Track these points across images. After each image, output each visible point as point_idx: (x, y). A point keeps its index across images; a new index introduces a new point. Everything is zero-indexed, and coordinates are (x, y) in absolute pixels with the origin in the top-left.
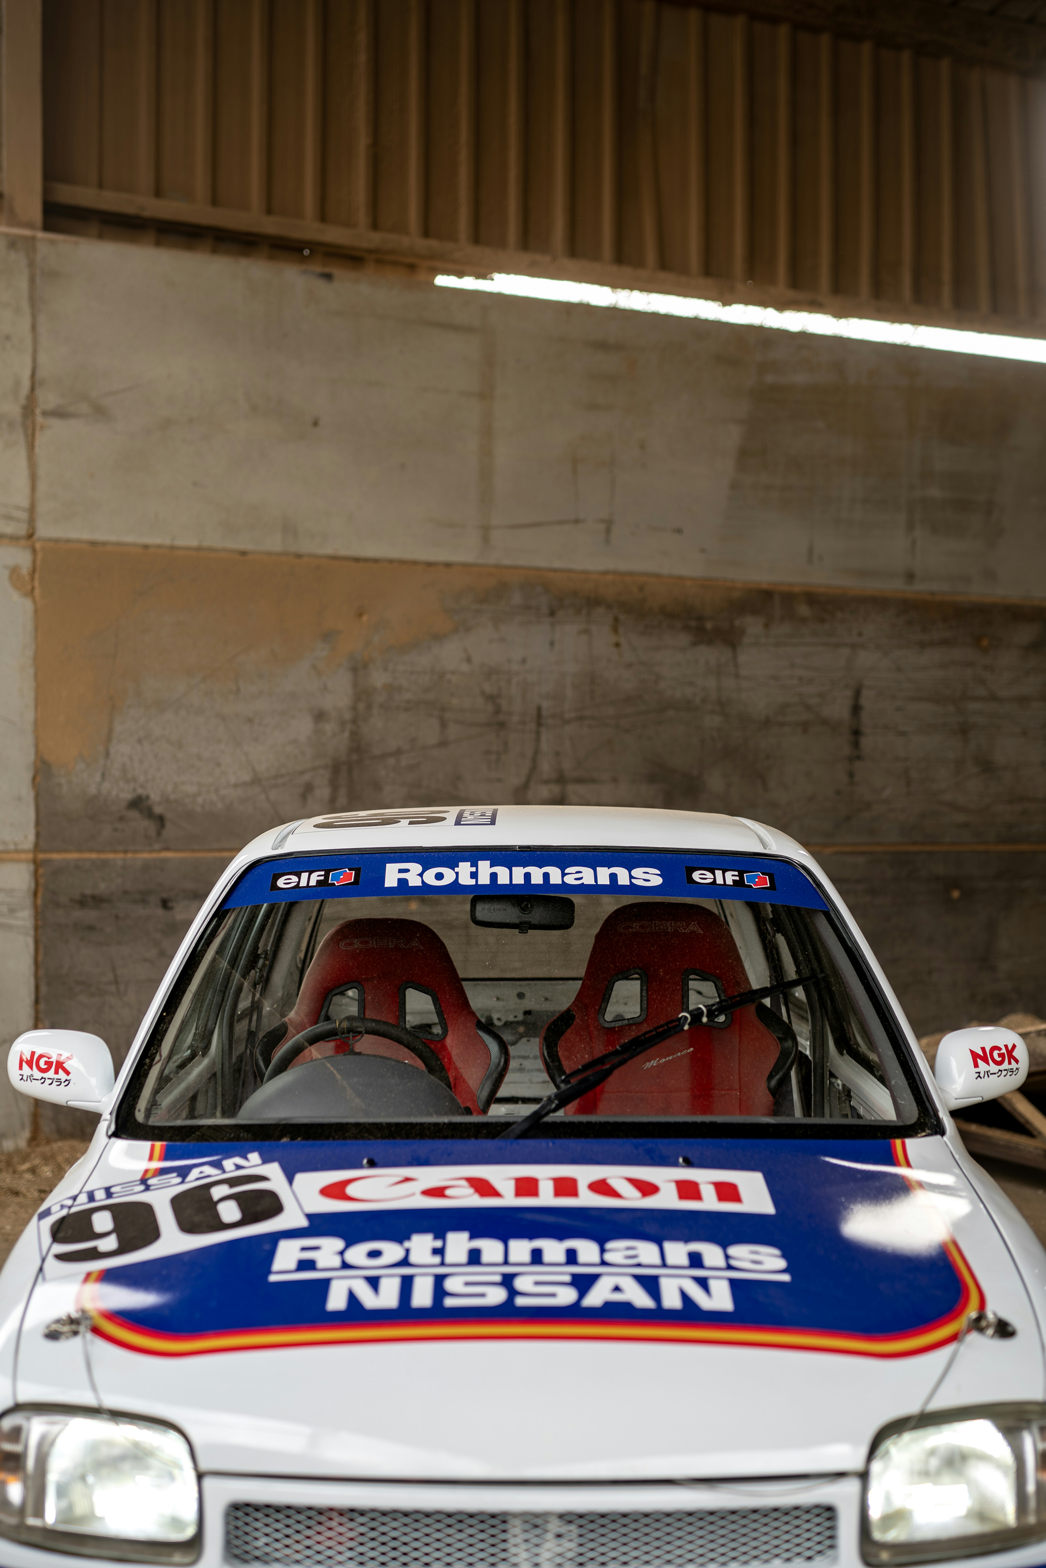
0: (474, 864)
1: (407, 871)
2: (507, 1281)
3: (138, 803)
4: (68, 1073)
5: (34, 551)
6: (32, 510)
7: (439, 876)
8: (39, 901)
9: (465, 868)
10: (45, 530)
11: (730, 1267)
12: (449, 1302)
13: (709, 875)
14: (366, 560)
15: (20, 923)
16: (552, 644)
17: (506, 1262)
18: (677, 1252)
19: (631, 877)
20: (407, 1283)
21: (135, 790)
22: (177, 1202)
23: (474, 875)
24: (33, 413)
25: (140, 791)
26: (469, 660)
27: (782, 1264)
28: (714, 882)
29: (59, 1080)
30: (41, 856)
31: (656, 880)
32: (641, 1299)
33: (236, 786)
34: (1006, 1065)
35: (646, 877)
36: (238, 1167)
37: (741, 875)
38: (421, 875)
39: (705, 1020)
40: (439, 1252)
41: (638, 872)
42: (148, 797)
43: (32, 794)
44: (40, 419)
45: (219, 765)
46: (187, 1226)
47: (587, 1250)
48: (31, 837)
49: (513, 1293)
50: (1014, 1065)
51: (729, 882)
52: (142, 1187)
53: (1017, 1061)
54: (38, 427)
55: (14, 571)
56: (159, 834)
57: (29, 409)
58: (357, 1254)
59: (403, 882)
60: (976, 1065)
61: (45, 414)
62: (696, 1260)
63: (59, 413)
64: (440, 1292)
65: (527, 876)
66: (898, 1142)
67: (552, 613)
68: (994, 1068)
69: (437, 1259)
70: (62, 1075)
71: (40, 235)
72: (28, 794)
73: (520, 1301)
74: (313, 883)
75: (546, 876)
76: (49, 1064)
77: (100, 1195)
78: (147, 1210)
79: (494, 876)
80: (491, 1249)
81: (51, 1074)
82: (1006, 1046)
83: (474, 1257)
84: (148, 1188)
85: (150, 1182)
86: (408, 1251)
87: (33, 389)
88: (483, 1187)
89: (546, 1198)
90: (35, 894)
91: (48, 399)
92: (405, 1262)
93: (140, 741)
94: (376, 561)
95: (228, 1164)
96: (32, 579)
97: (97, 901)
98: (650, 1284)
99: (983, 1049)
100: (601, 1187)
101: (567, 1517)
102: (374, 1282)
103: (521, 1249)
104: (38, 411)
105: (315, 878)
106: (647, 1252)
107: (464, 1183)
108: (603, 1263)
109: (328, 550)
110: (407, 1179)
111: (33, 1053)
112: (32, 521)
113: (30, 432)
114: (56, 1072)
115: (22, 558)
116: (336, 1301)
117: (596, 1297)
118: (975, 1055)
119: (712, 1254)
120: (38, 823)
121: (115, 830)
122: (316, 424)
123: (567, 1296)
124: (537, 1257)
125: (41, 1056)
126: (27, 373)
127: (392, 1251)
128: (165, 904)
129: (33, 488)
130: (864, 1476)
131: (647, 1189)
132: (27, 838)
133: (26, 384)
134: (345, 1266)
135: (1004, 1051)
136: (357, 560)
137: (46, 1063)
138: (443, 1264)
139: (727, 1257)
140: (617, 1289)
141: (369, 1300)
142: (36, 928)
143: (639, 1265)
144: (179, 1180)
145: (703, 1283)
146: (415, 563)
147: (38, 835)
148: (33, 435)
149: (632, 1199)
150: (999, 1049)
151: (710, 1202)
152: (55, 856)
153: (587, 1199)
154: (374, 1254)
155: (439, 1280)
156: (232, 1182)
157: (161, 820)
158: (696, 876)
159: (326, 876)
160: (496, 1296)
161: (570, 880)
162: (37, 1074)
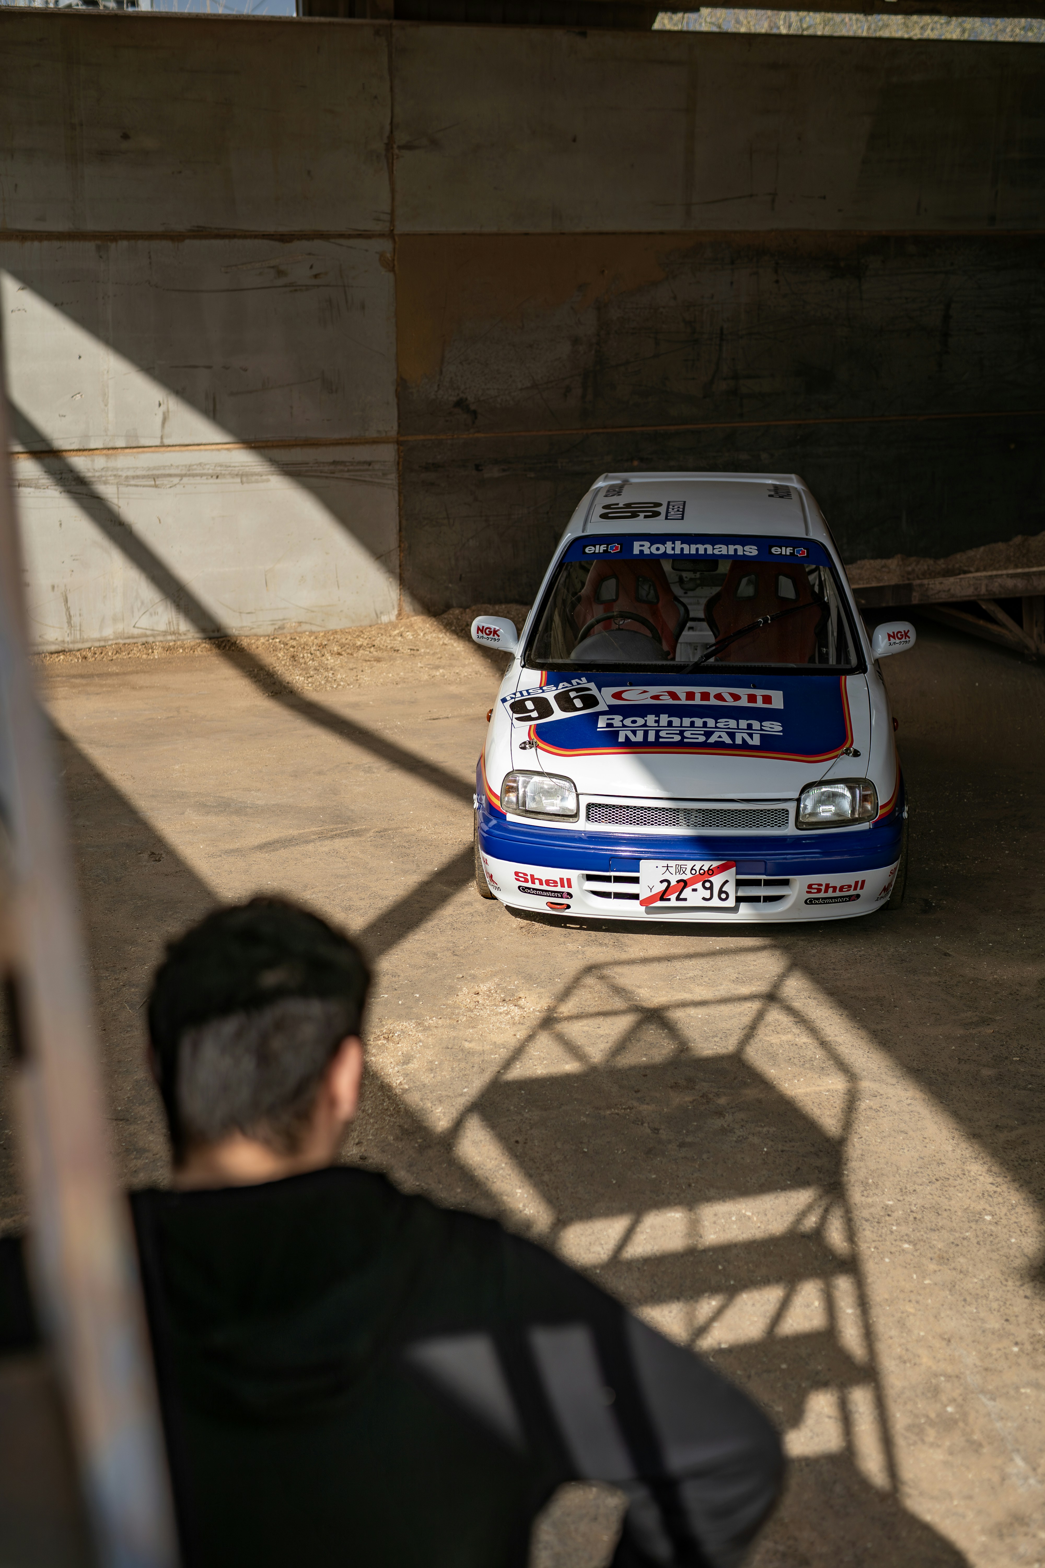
0: (674, 543)
1: (643, 546)
2: (681, 733)
3: (460, 403)
4: (499, 636)
5: (394, 242)
6: (392, 213)
7: (658, 549)
8: (401, 468)
9: (669, 544)
10: (401, 228)
11: (762, 730)
12: (661, 740)
13: (779, 550)
14: (607, 233)
15: (390, 482)
16: (732, 283)
17: (681, 726)
18: (743, 724)
19: (744, 551)
20: (646, 733)
21: (458, 395)
22: (556, 697)
23: (673, 549)
24: (392, 148)
25: (461, 395)
26: (675, 298)
27: (781, 729)
28: (781, 554)
29: (495, 639)
30: (401, 439)
31: (755, 553)
32: (728, 741)
33: (521, 389)
34: (903, 639)
35: (751, 550)
36: (578, 684)
37: (794, 550)
38: (650, 548)
39: (769, 622)
40: (657, 722)
41: (747, 548)
42: (466, 399)
43: (396, 400)
44: (396, 151)
45: (511, 376)
46: (564, 709)
47: (711, 722)
48: (396, 428)
49: (683, 737)
50: (907, 639)
51: (788, 553)
52: (541, 691)
53: (909, 637)
54: (395, 157)
55: (382, 255)
56: (474, 423)
57: (389, 146)
58: (628, 722)
59: (641, 551)
60: (889, 640)
61: (399, 147)
62: (750, 727)
63: (408, 147)
64: (657, 736)
65: (697, 549)
66: (843, 677)
67: (732, 263)
68: (898, 641)
69: (657, 725)
70: (496, 637)
71: (395, 23)
72: (393, 400)
73: (685, 740)
74: (601, 551)
75: (706, 549)
76: (490, 632)
77: (525, 693)
78: (545, 700)
79: (682, 549)
80: (676, 721)
81: (491, 636)
82: (904, 631)
83: (670, 724)
84: (543, 691)
85: (544, 688)
86: (646, 721)
87: (392, 132)
88: (674, 696)
89: (698, 701)
90: (398, 464)
91: (402, 137)
92: (645, 725)
93: (461, 363)
94: (613, 233)
95: (574, 682)
96: (394, 260)
97: (435, 467)
98: (732, 735)
99: (894, 633)
100: (719, 697)
101: (699, 811)
102: (634, 733)
103: (687, 721)
104: (395, 146)
105: (603, 548)
106: (732, 723)
107: (666, 694)
108: (716, 727)
109: (581, 229)
110: (645, 692)
111: (483, 627)
112: (392, 221)
113: (391, 161)
114: (494, 636)
115: (386, 246)
116: (621, 739)
117: (712, 740)
118: (889, 636)
119: (756, 725)
120: (399, 418)
121: (447, 421)
122: (574, 140)
123: (702, 739)
124: (692, 724)
125: (487, 628)
126: (389, 121)
127: (640, 721)
128: (478, 468)
129: (393, 199)
130: (798, 800)
131: (736, 697)
132: (392, 428)
133: (388, 128)
134: (624, 726)
135: (903, 633)
136: (601, 234)
137: (489, 631)
138: (658, 726)
139: (761, 726)
140: (720, 737)
141: (633, 738)
142: (399, 484)
143: (729, 728)
144: (555, 688)
145: (751, 735)
146: (640, 233)
147: (399, 426)
148: (393, 163)
149: (730, 702)
150: (901, 632)
151: (760, 704)
152: (410, 438)
153: (713, 702)
154: (634, 722)
155: (657, 732)
156: (577, 690)
157: (475, 413)
158: (773, 550)
159: (607, 547)
160: (677, 738)
161: (716, 552)
162: (485, 636)
